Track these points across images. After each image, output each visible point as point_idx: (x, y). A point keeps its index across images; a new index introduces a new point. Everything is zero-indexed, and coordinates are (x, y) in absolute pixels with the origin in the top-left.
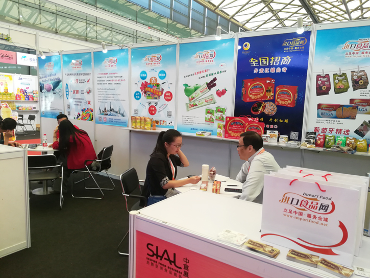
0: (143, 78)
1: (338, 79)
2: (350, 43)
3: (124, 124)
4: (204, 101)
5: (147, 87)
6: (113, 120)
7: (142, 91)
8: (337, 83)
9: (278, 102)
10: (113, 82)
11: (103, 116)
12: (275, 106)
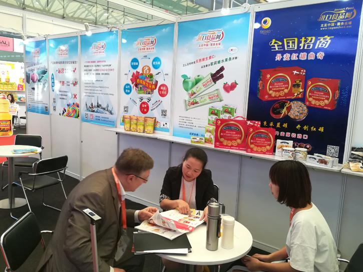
0: (135, 67)
3: (113, 123)
4: (207, 97)
5: (138, 78)
6: (101, 119)
7: (133, 83)
9: (310, 102)
10: (101, 72)
11: (89, 113)
12: (305, 108)
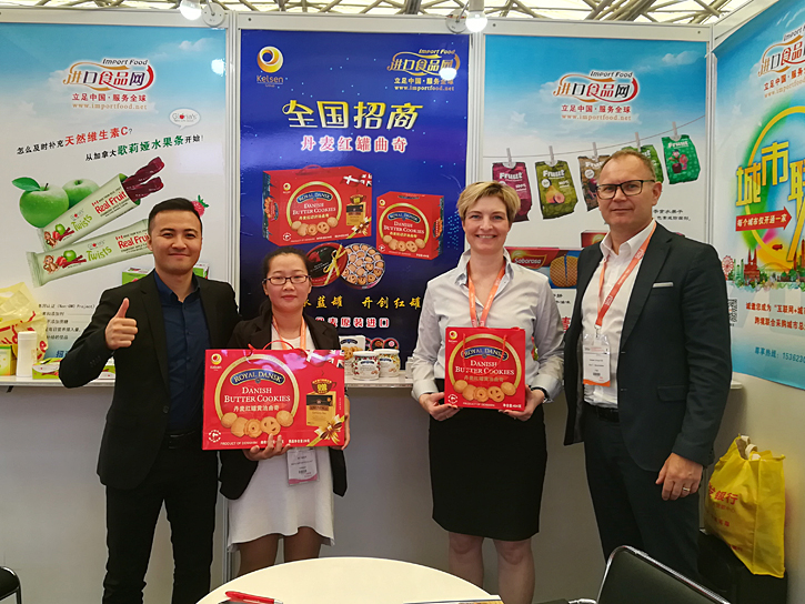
1: (547, 177)
2: (573, 80)
4: (112, 243)
8: (546, 190)
9: (387, 245)
12: (378, 258)
